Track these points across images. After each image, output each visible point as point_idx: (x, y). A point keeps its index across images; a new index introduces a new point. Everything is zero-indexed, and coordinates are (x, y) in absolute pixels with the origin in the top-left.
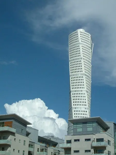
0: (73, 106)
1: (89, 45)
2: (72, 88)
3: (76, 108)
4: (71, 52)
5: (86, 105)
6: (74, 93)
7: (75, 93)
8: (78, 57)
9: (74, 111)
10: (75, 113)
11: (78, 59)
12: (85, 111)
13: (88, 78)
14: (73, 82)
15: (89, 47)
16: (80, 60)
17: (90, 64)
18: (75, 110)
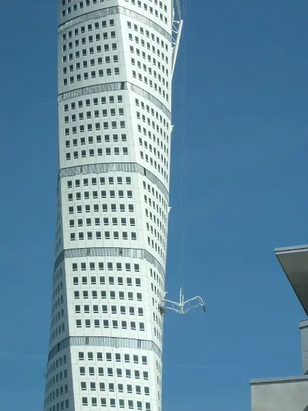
0: (73, 331)
1: (161, 23)
2: (73, 236)
3: (87, 338)
4: (69, 62)
5: (142, 326)
6: (79, 261)
7: (88, 260)
8: (106, 79)
9: (81, 355)
10: (87, 363)
11: (106, 86)
12: (136, 358)
13: (153, 185)
14: (75, 203)
15: (164, 32)
16: (115, 94)
17: (164, 116)
18: (86, 350)
